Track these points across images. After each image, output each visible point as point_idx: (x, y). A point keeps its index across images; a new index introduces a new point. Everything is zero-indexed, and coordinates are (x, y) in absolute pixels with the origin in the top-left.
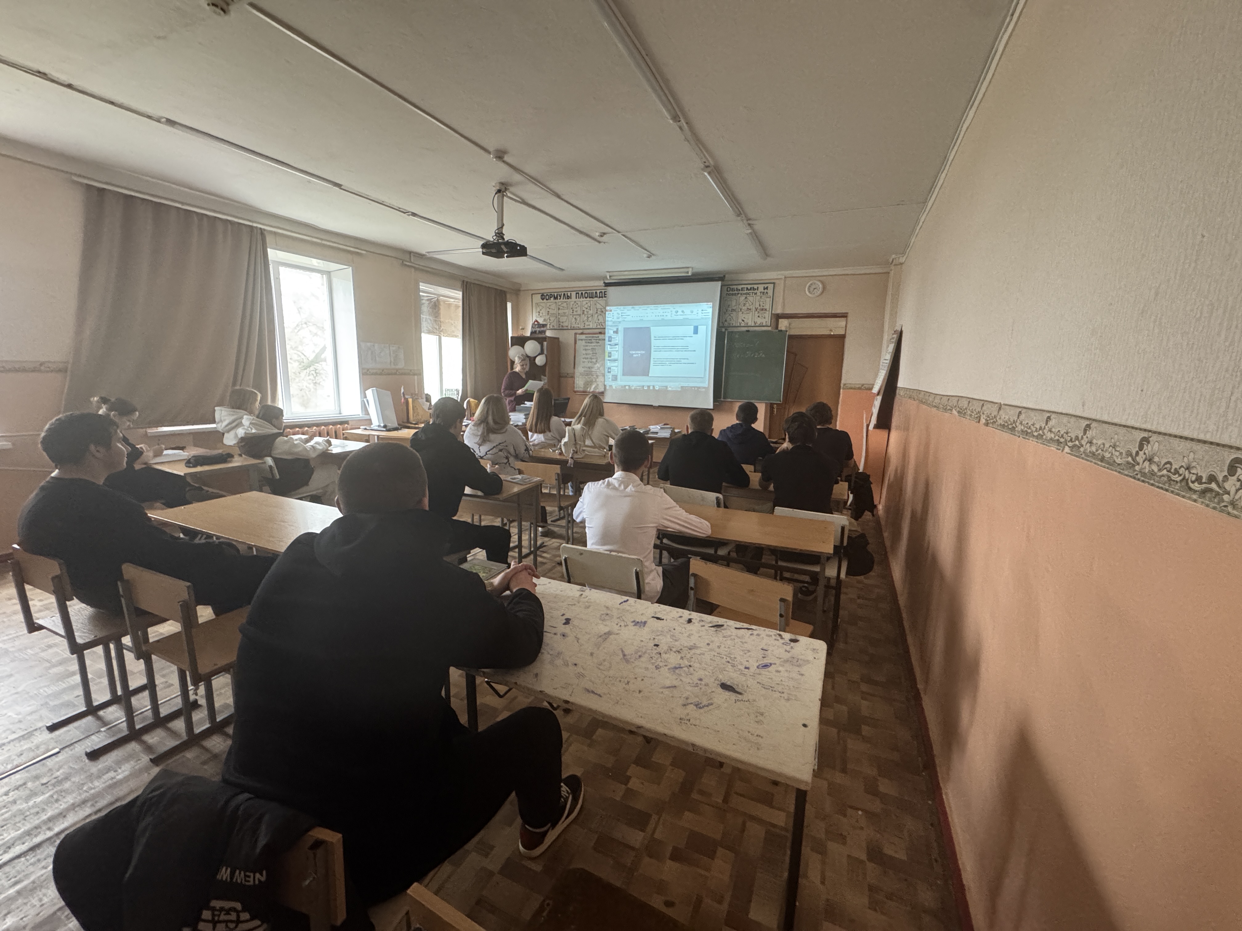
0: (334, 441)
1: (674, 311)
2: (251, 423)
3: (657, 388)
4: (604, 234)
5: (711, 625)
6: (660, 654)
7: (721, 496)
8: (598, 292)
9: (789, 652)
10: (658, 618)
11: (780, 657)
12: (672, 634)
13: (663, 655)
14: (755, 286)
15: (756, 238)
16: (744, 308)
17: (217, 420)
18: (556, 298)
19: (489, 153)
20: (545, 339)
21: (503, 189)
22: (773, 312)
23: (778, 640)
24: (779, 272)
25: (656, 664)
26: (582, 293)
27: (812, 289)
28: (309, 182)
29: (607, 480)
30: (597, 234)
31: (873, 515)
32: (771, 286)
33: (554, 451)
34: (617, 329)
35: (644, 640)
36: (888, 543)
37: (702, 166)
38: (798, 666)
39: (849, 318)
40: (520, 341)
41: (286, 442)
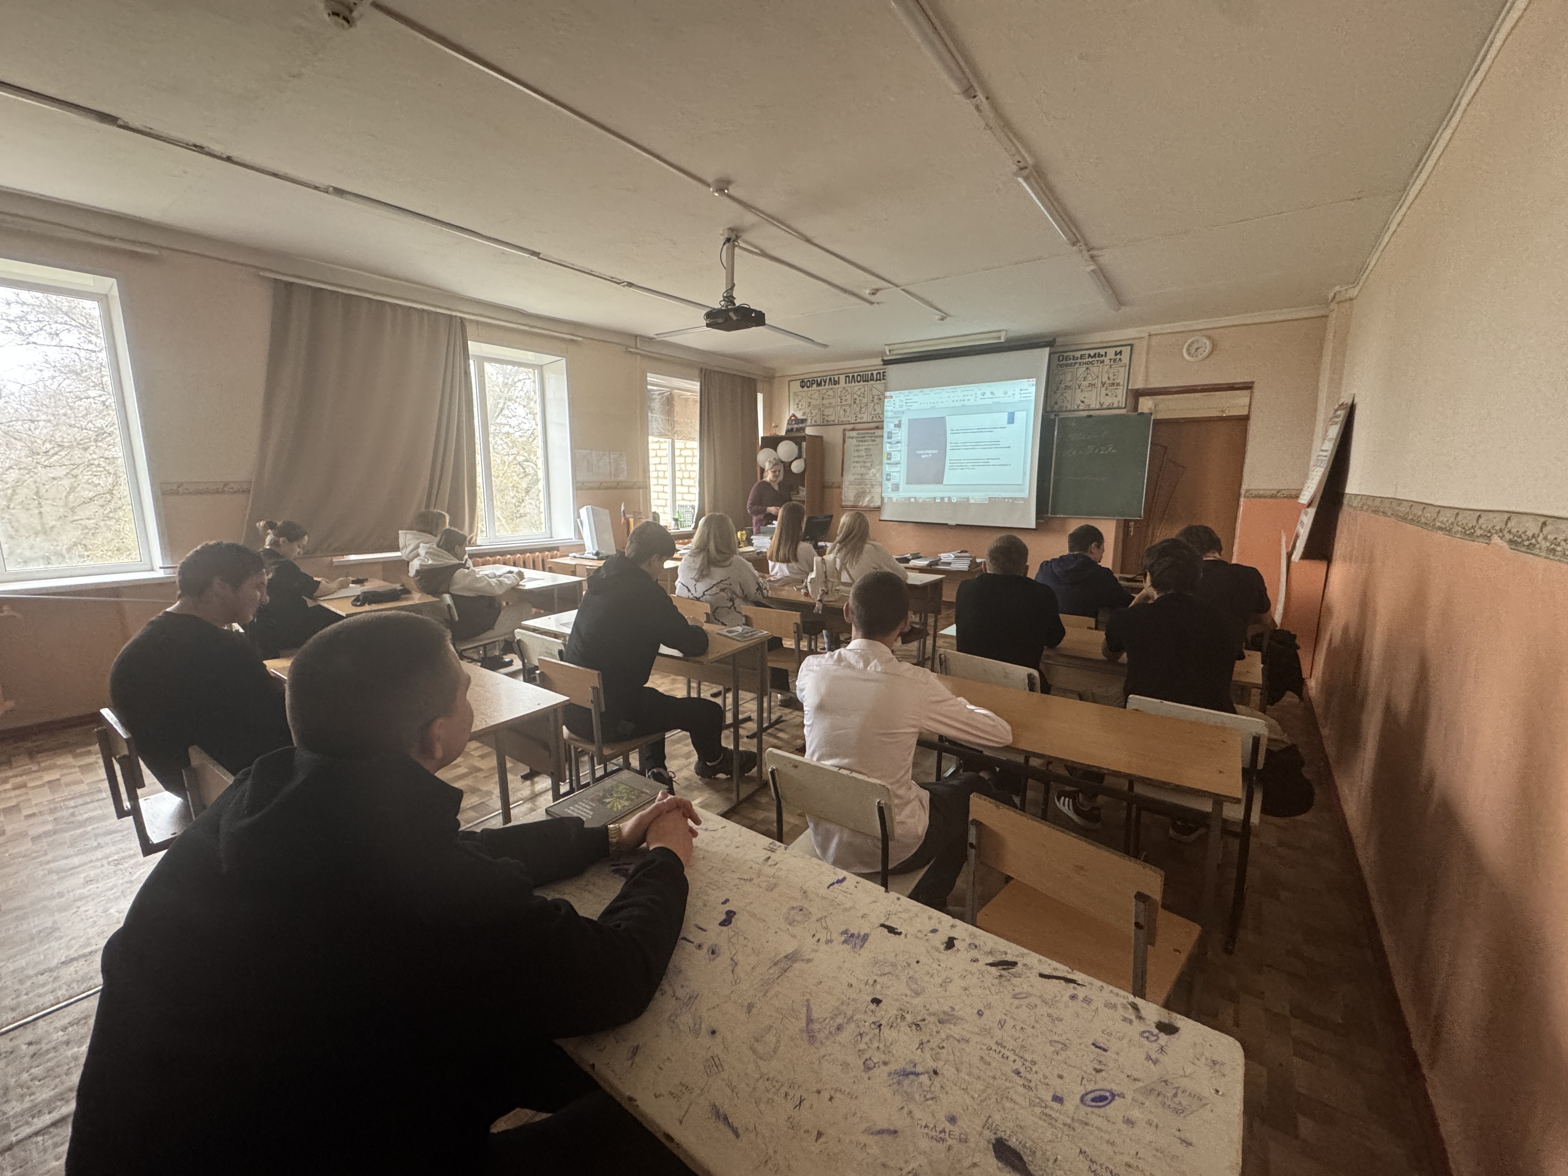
0: (528, 573)
1: (979, 393)
2: (427, 553)
3: (954, 500)
4: (877, 290)
5: (990, 960)
6: (880, 1025)
7: (1035, 673)
8: (875, 373)
9: (1156, 1062)
10: (892, 930)
11: (1136, 1075)
12: (911, 973)
13: (886, 1031)
14: (1102, 352)
15: (1103, 276)
16: (1086, 383)
17: (401, 546)
18: (819, 385)
19: (709, 186)
20: (804, 438)
21: (733, 237)
22: (1130, 387)
23: (1131, 1022)
24: (1141, 328)
25: (867, 1056)
26: (853, 376)
27: (1193, 351)
28: (503, 253)
29: (837, 651)
30: (867, 292)
31: (1301, 699)
32: (1126, 350)
33: (799, 590)
34: (900, 421)
35: (854, 981)
36: (1331, 750)
37: (1015, 168)
38: (1177, 1112)
39: (1255, 391)
40: (772, 442)
41: (468, 575)
